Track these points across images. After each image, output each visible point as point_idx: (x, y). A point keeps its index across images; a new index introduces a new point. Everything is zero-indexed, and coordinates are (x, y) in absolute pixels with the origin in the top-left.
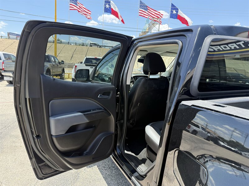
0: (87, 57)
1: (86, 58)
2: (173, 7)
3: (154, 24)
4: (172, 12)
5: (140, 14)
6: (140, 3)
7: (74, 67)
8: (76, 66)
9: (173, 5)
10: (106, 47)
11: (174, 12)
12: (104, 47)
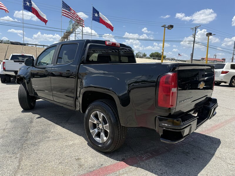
0: (14, 54)
1: (12, 55)
2: (95, 11)
3: (77, 25)
4: (94, 15)
5: (63, 14)
6: (63, 3)
7: (2, 63)
8: (4, 63)
9: (94, 9)
10: (29, 45)
11: (96, 15)
12: (27, 45)
